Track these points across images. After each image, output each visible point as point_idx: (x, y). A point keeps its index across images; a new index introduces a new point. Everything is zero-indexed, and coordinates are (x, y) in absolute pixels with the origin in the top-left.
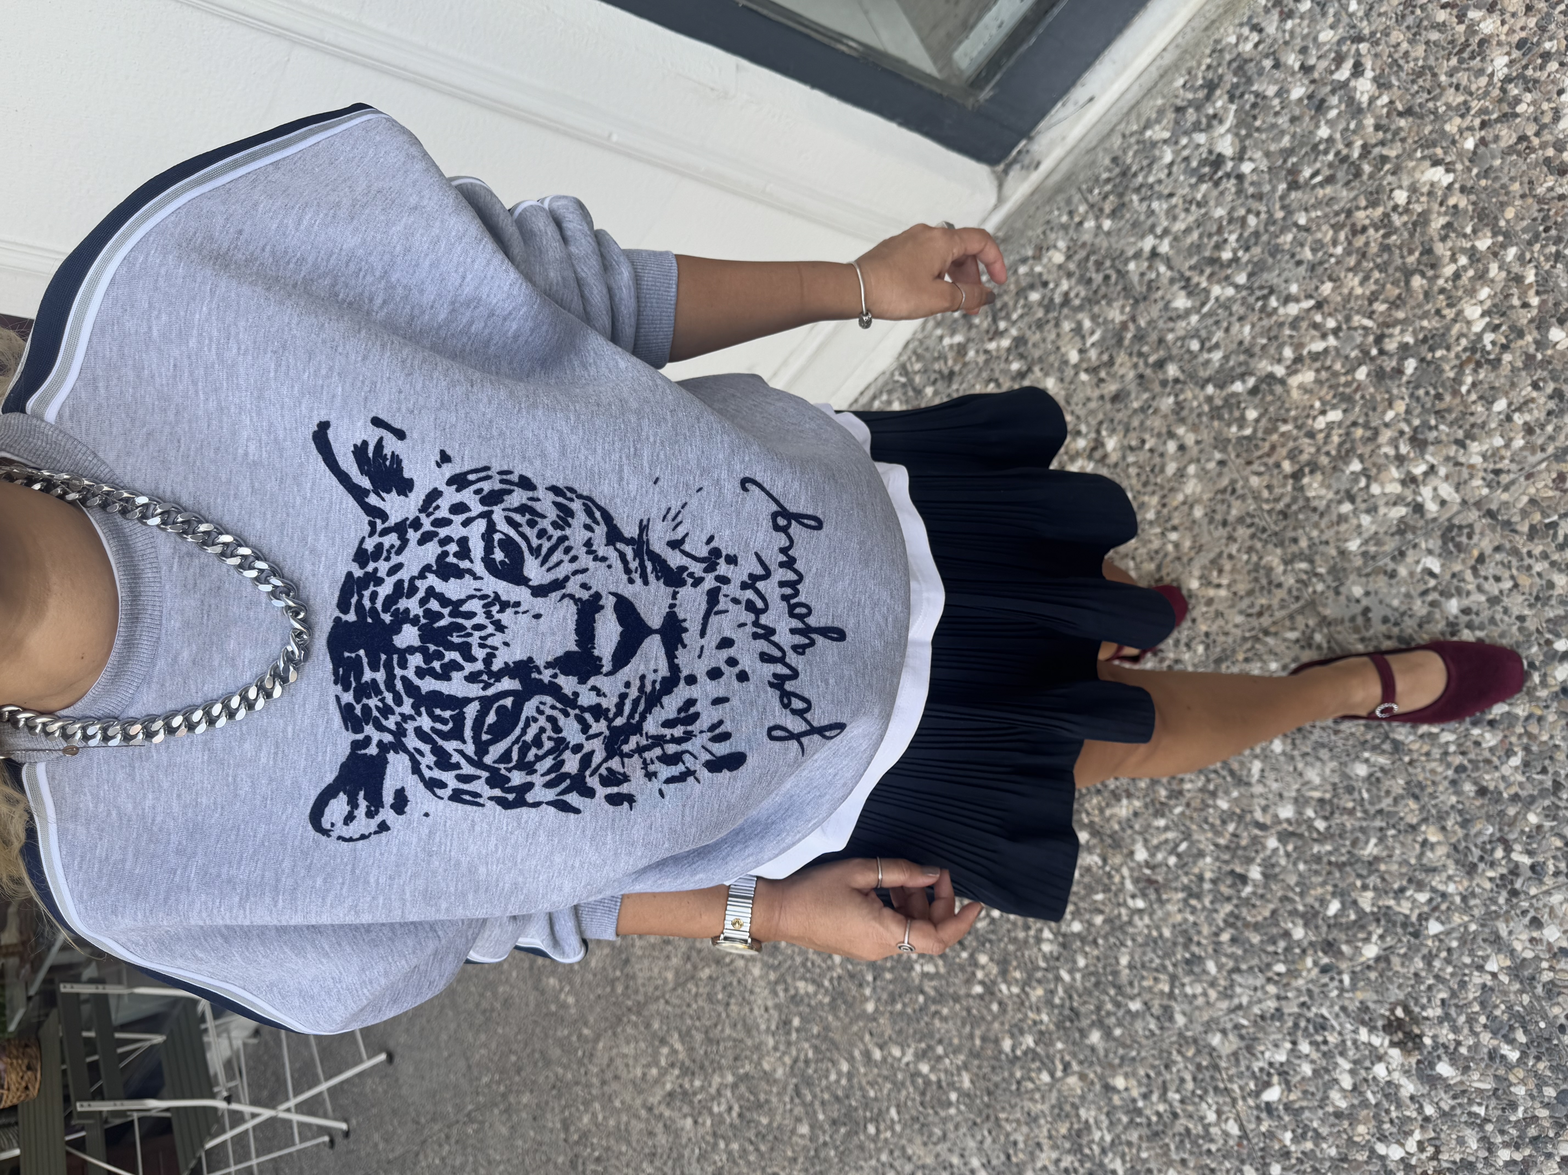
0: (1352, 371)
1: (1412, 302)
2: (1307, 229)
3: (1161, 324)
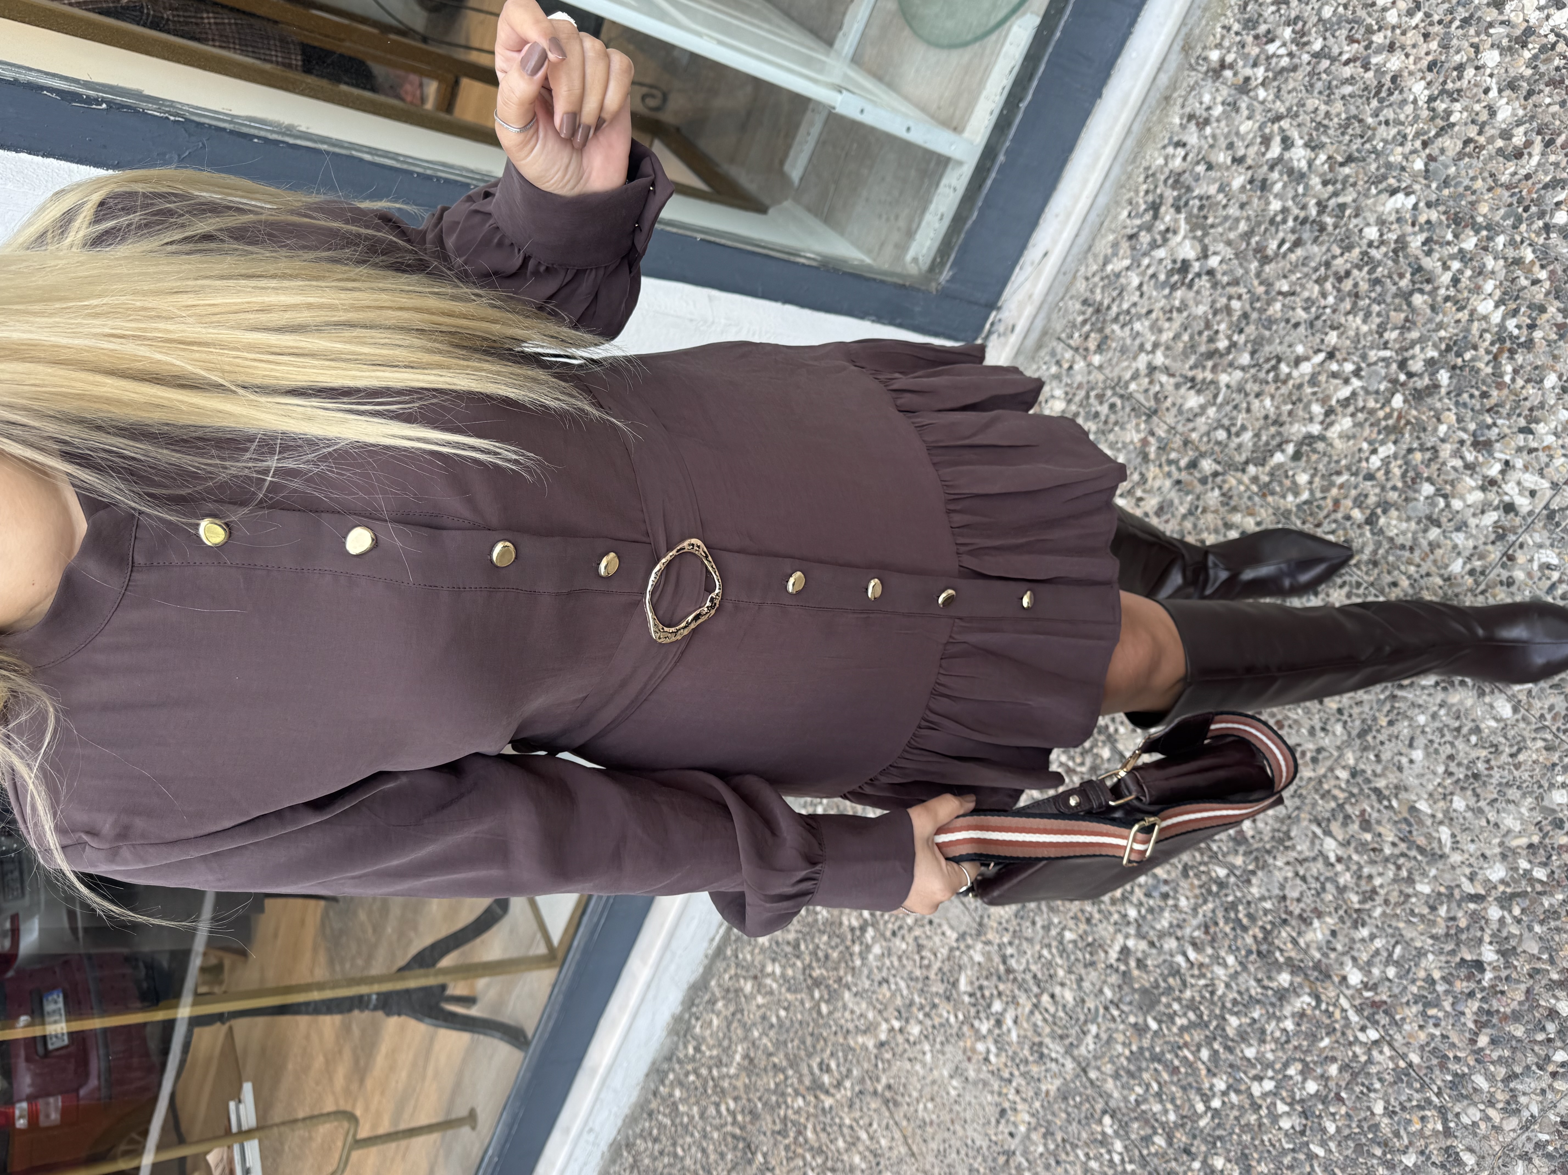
0: (1388, 401)
1: (1420, 320)
2: (1293, 294)
3: (1180, 428)
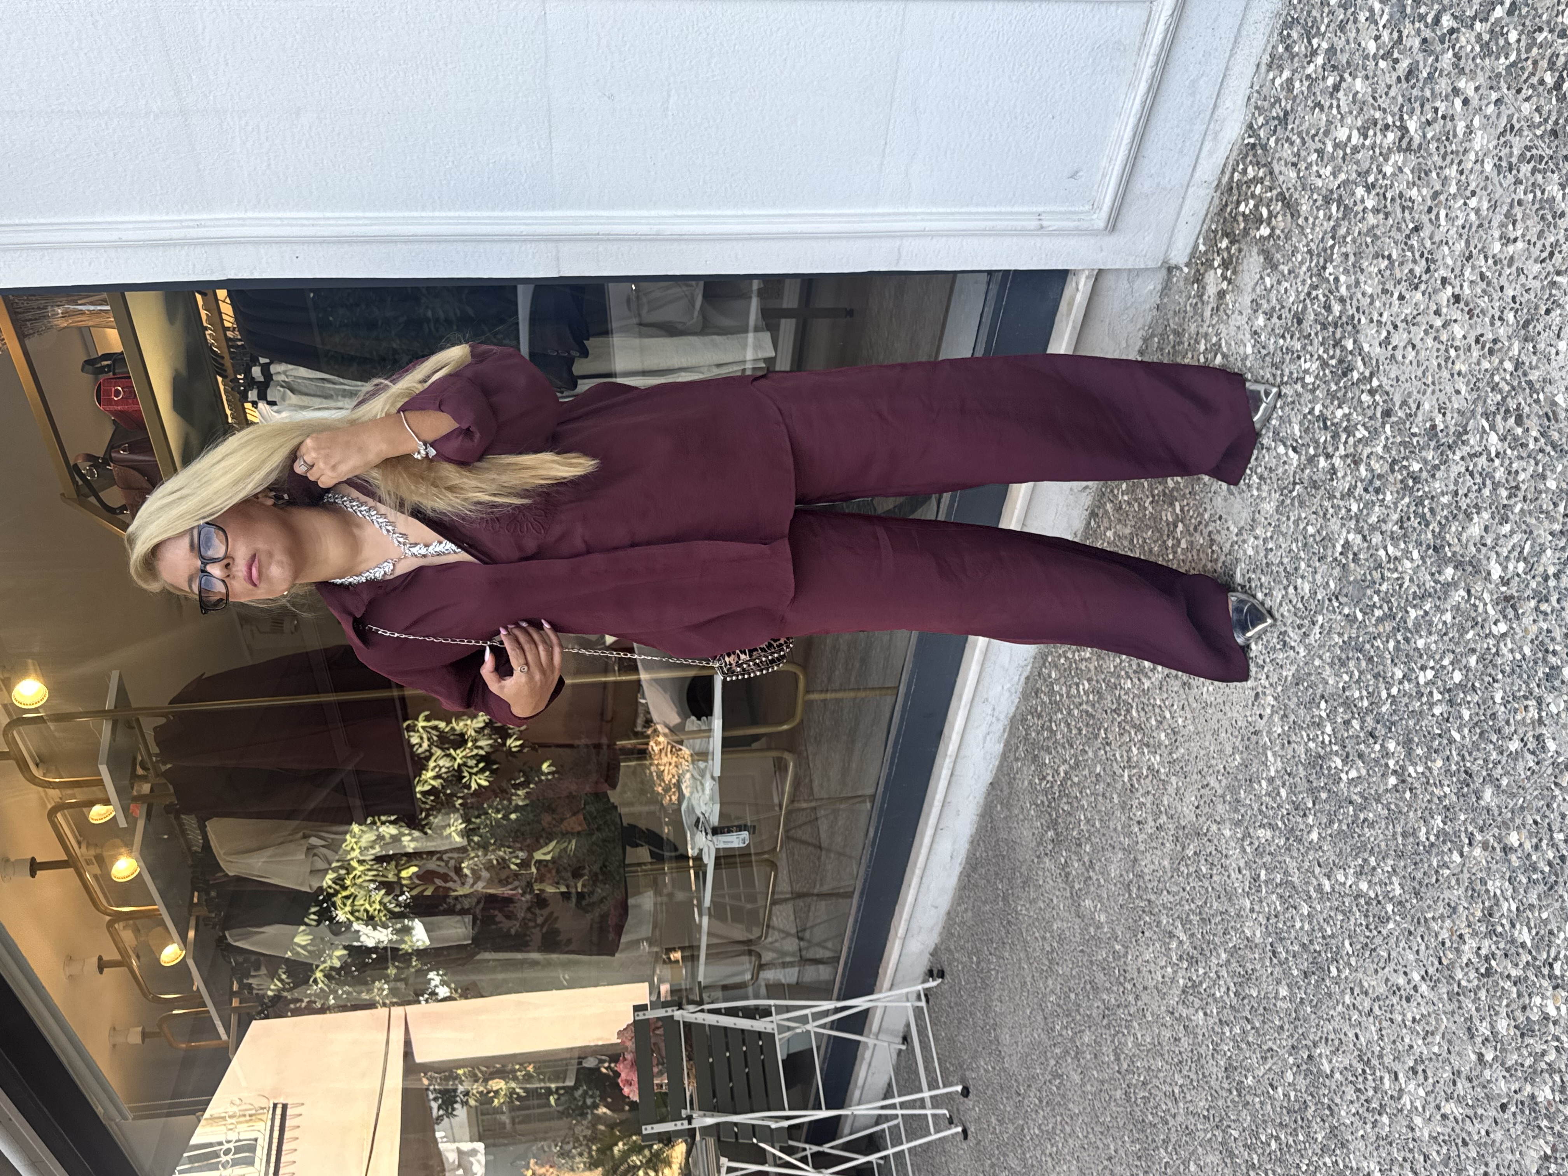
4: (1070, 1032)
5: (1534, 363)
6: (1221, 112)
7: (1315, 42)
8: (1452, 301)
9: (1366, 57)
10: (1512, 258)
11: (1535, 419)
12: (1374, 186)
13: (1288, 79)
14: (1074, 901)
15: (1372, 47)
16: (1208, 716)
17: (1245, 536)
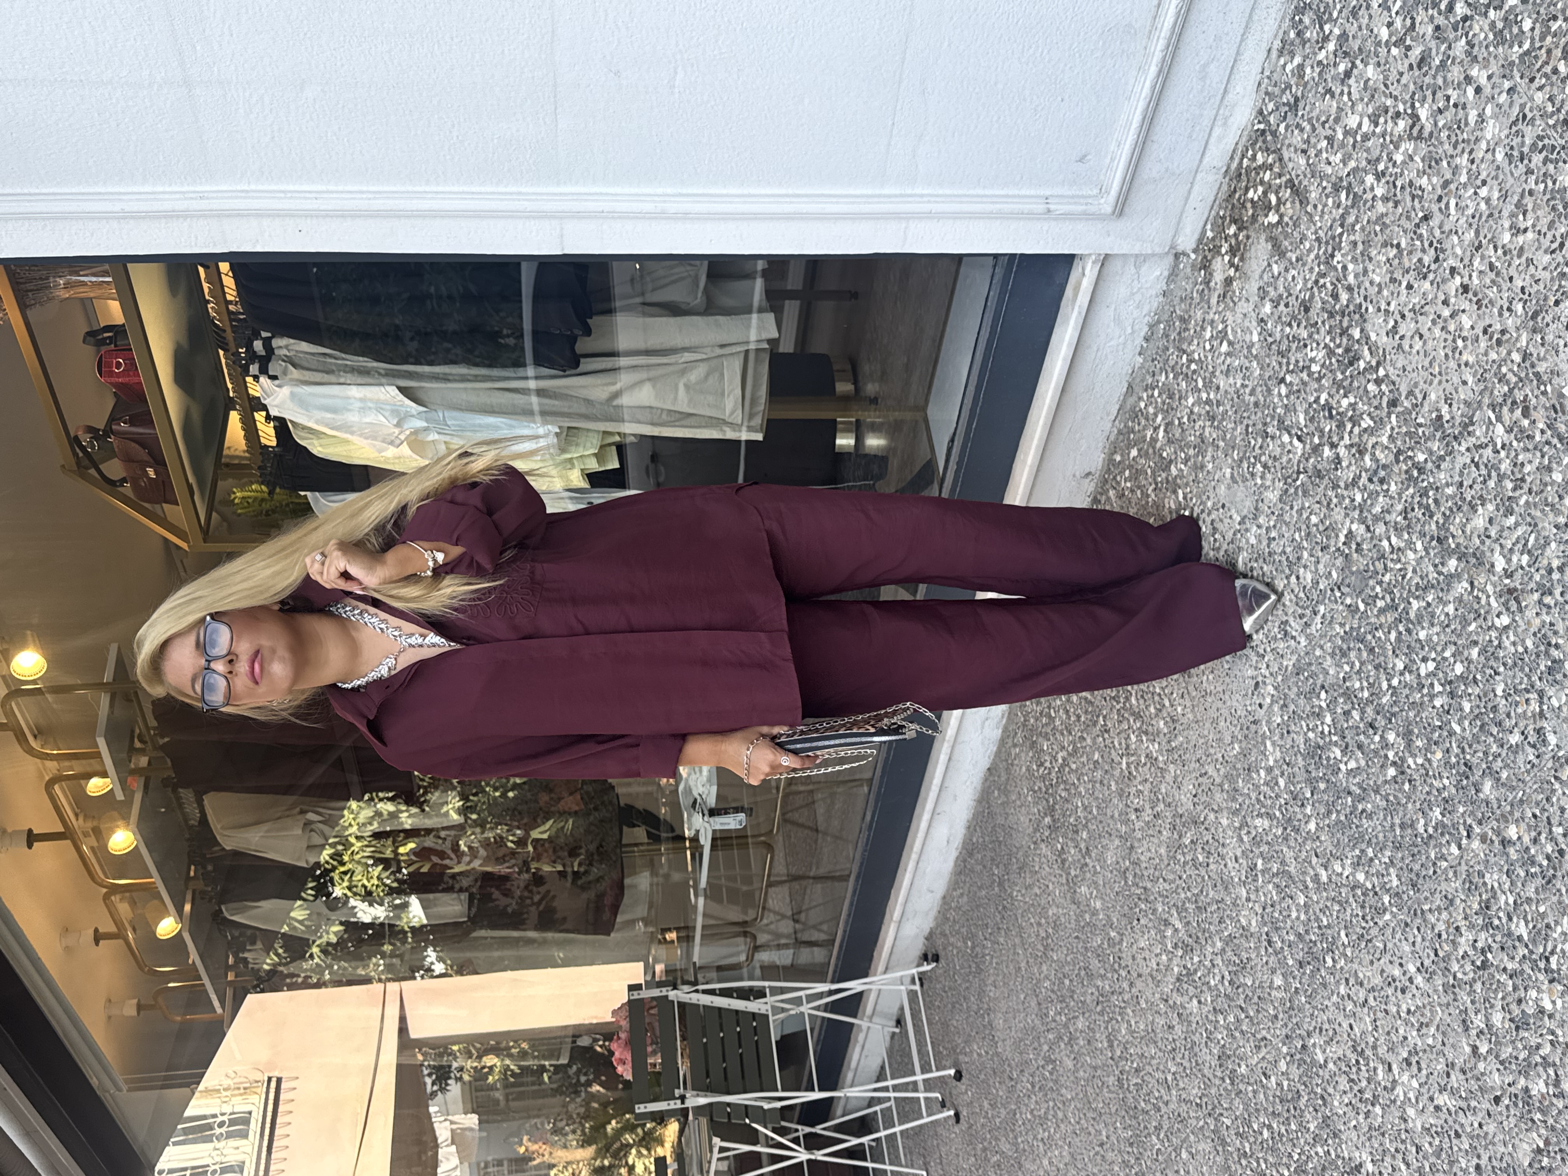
4: (1063, 1018)
5: (1542, 355)
6: (1230, 96)
7: (1327, 28)
8: (1460, 291)
9: (1379, 44)
10: (1522, 249)
11: (1542, 411)
12: (1383, 174)
13: (1299, 65)
14: (1070, 888)
15: (1384, 34)
16: (1207, 705)
17: (1248, 526)
